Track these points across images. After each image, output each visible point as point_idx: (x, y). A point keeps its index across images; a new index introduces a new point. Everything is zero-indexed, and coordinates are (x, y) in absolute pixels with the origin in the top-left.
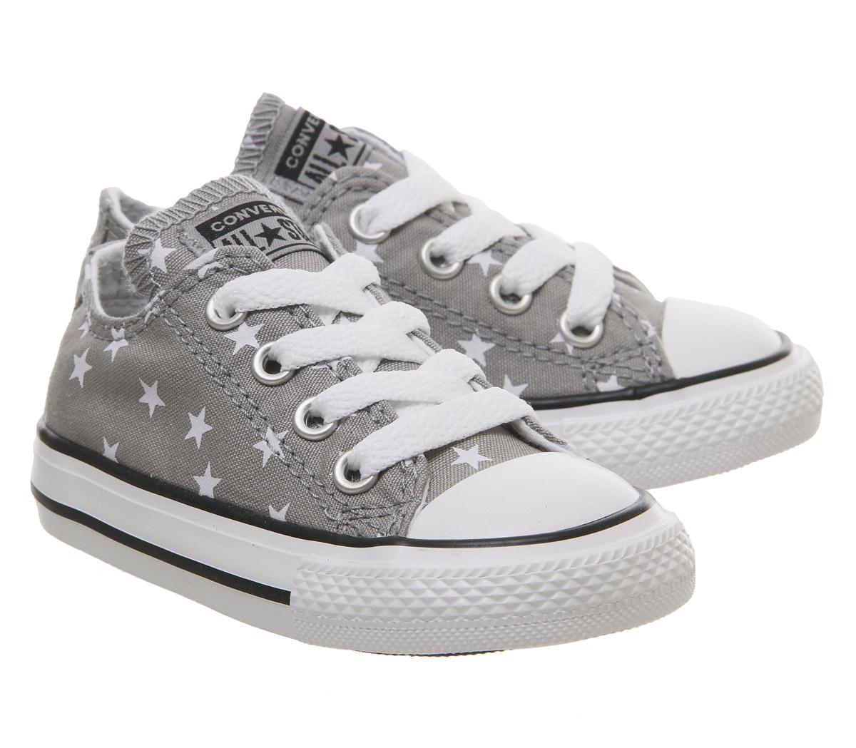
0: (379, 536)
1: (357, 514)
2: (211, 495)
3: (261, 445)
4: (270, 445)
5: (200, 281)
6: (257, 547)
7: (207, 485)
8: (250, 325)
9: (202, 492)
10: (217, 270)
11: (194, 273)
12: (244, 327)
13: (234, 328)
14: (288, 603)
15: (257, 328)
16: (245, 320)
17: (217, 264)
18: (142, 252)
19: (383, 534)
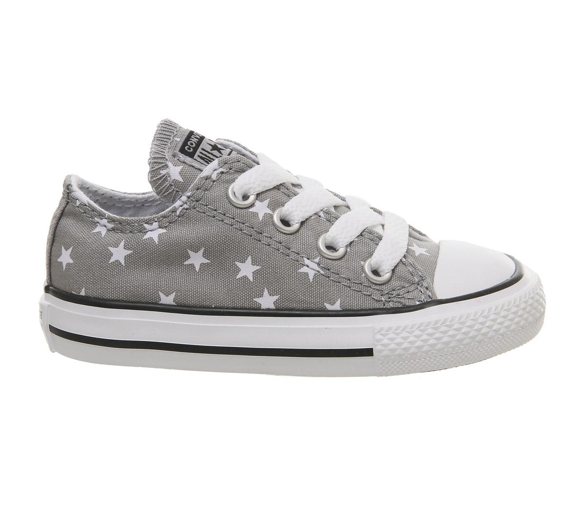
0: (418, 303)
1: (393, 294)
2: (272, 307)
3: (304, 270)
4: (310, 269)
5: (214, 181)
6: (330, 329)
7: (267, 301)
8: (262, 201)
9: (264, 307)
10: (222, 173)
11: (207, 178)
12: (258, 203)
13: (252, 205)
14: (372, 355)
15: (267, 202)
16: (257, 199)
17: (221, 170)
18: (163, 172)
19: (422, 301)
